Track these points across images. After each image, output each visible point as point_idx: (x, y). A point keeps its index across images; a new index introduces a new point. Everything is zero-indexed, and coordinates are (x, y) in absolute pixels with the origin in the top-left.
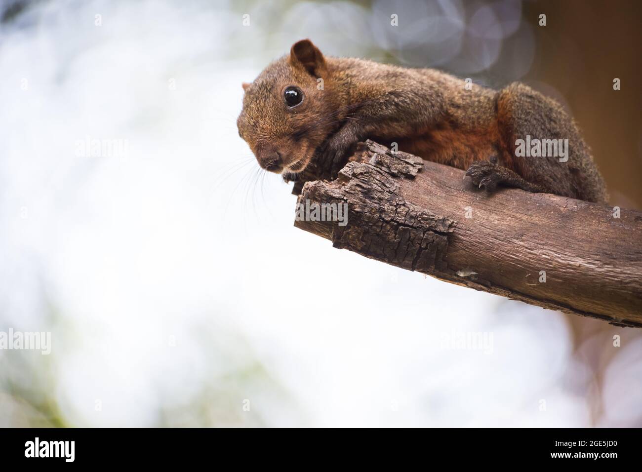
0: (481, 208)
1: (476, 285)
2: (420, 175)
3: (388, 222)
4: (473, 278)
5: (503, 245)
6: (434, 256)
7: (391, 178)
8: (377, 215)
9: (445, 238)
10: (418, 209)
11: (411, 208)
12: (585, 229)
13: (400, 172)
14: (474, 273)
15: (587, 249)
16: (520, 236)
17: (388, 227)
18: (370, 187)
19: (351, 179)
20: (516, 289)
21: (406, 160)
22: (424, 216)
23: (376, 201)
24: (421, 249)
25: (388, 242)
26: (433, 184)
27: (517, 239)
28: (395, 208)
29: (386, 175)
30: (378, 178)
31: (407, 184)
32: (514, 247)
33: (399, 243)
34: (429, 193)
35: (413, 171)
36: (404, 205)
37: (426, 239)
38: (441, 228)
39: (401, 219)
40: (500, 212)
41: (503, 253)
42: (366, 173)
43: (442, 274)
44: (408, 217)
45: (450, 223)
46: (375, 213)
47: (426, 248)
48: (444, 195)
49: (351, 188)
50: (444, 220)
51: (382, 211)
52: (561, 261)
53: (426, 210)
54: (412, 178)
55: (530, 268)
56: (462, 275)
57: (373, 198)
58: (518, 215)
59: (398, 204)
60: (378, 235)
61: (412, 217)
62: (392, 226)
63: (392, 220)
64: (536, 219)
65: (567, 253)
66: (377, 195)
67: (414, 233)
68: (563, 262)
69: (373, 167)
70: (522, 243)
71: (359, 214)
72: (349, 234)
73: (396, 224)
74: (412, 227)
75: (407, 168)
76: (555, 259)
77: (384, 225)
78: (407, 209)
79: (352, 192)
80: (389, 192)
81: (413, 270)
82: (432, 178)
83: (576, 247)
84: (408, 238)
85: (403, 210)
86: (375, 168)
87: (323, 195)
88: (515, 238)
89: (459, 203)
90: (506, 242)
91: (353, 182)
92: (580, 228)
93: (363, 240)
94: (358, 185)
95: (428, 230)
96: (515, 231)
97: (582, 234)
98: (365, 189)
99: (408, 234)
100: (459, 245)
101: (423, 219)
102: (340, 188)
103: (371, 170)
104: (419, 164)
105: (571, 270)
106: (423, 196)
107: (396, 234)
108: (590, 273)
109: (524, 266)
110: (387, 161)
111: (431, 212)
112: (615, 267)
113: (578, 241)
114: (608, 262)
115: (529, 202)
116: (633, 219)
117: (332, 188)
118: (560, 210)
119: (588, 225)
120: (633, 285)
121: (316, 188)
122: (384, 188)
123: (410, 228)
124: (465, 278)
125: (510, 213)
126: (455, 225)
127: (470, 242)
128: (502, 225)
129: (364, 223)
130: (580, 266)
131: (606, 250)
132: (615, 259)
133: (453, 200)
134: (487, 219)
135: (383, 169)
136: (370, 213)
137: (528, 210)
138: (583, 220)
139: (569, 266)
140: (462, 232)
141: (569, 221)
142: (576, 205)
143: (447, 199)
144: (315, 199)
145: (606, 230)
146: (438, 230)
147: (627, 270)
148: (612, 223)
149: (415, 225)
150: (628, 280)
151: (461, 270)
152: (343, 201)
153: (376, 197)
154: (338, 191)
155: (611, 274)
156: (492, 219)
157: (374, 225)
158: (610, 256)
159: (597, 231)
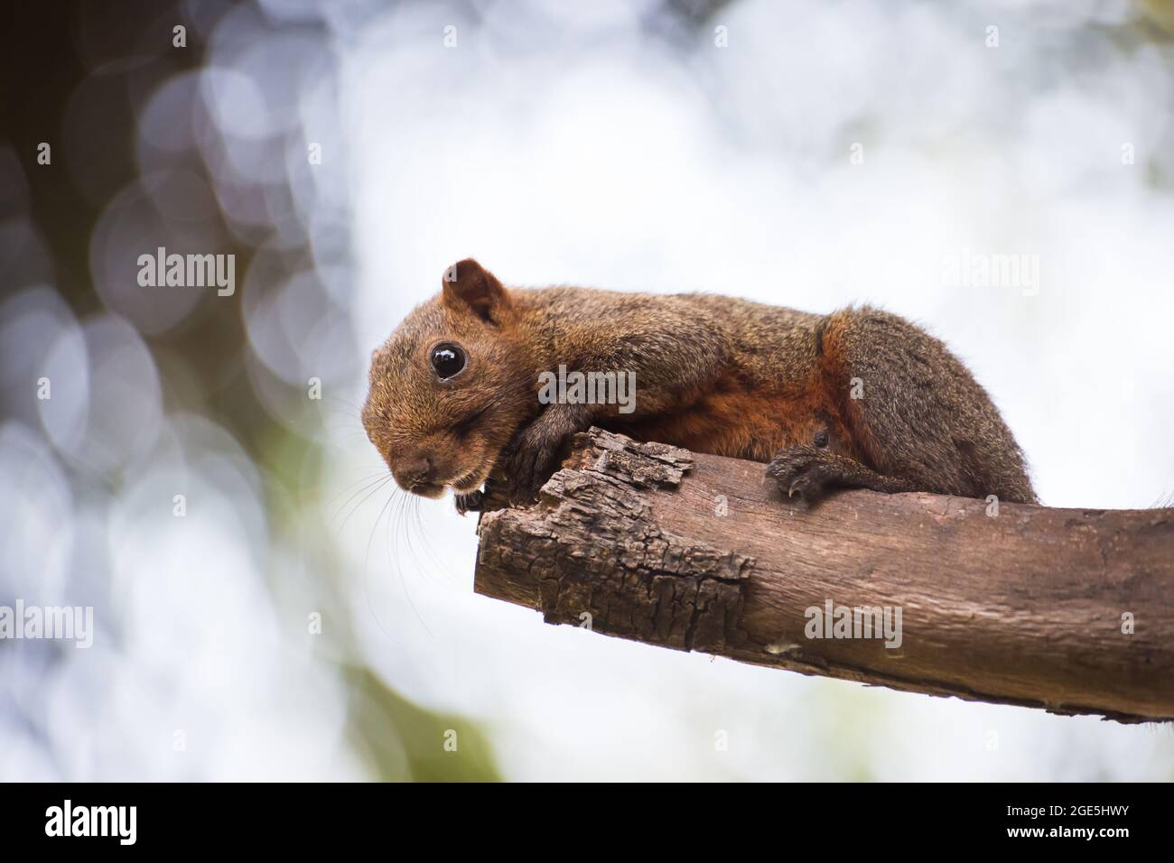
0: (798, 530)
1: (801, 666)
2: (687, 481)
3: (633, 571)
4: (795, 655)
6: (721, 622)
7: (633, 493)
8: (612, 561)
9: (737, 589)
10: (684, 542)
11: (673, 542)
12: (980, 549)
13: (650, 479)
14: (794, 646)
15: (982, 585)
16: (866, 573)
17: (635, 579)
18: (596, 511)
19: (562, 500)
20: (871, 666)
21: (662, 457)
22: (697, 554)
23: (609, 536)
24: (696, 612)
25: (638, 605)
26: (712, 494)
27: (863, 578)
29: (626, 486)
30: (610, 493)
31: (664, 500)
32: (858, 594)
33: (658, 604)
34: (705, 511)
35: (674, 476)
36: (659, 537)
37: (704, 594)
38: (728, 573)
39: (656, 563)
40: (831, 533)
42: (587, 487)
43: (739, 652)
44: (667, 558)
45: (742, 561)
46: (608, 556)
47: (705, 610)
49: (562, 516)
50: (732, 557)
51: (622, 552)
52: (941, 611)
53: (698, 543)
54: (673, 488)
56: (775, 650)
57: (604, 530)
58: (862, 536)
59: (648, 537)
60: (618, 594)
61: (674, 558)
62: (642, 577)
63: (640, 566)
64: (893, 541)
65: (950, 596)
66: (609, 525)
67: (681, 585)
68: (945, 612)
69: (600, 476)
70: (871, 586)
71: (580, 562)
72: (566, 597)
73: (647, 572)
74: (676, 574)
75: (663, 470)
76: (930, 608)
77: (627, 576)
78: (665, 544)
79: (566, 523)
80: (632, 517)
81: (688, 651)
82: (710, 484)
83: (965, 583)
84: (671, 594)
85: (659, 546)
86: (605, 477)
87: (514, 534)
88: (858, 578)
89: (759, 524)
90: (844, 586)
91: (566, 505)
92: (970, 549)
93: (593, 606)
94: (574, 510)
95: (706, 577)
96: (859, 565)
97: (974, 560)
98: (588, 515)
99: (671, 588)
100: (764, 598)
101: (695, 559)
102: (543, 519)
103: (596, 482)
104: (685, 462)
105: (960, 626)
106: (693, 518)
107: (649, 590)
108: (993, 627)
110: (625, 462)
111: (709, 545)
112: (1033, 613)
113: (968, 573)
114: (1021, 605)
115: (880, 511)
116: (1063, 523)
117: (529, 520)
118: (934, 520)
119: (984, 542)
120: (1068, 642)
121: (499, 524)
122: (622, 510)
123: (674, 578)
124: (781, 655)
125: (848, 533)
126: (751, 563)
127: (782, 593)
128: (834, 556)
129: (591, 576)
130: (973, 617)
131: (1017, 584)
132: (1030, 598)
133: (747, 521)
134: (809, 549)
135: (620, 476)
136: (600, 557)
137: (879, 525)
138: (977, 534)
139: (955, 619)
140: (765, 575)
141: (950, 539)
142: (964, 508)
143: (737, 520)
144: (501, 542)
145: (1015, 548)
146: (723, 576)
147: (1055, 616)
148: (1026, 534)
149: (681, 570)
150: (1058, 634)
151: (773, 643)
152: (550, 541)
153: (609, 528)
154: (541, 523)
155: (1029, 626)
156: (817, 548)
157: (610, 577)
158: (1024, 594)
159: (999, 551)
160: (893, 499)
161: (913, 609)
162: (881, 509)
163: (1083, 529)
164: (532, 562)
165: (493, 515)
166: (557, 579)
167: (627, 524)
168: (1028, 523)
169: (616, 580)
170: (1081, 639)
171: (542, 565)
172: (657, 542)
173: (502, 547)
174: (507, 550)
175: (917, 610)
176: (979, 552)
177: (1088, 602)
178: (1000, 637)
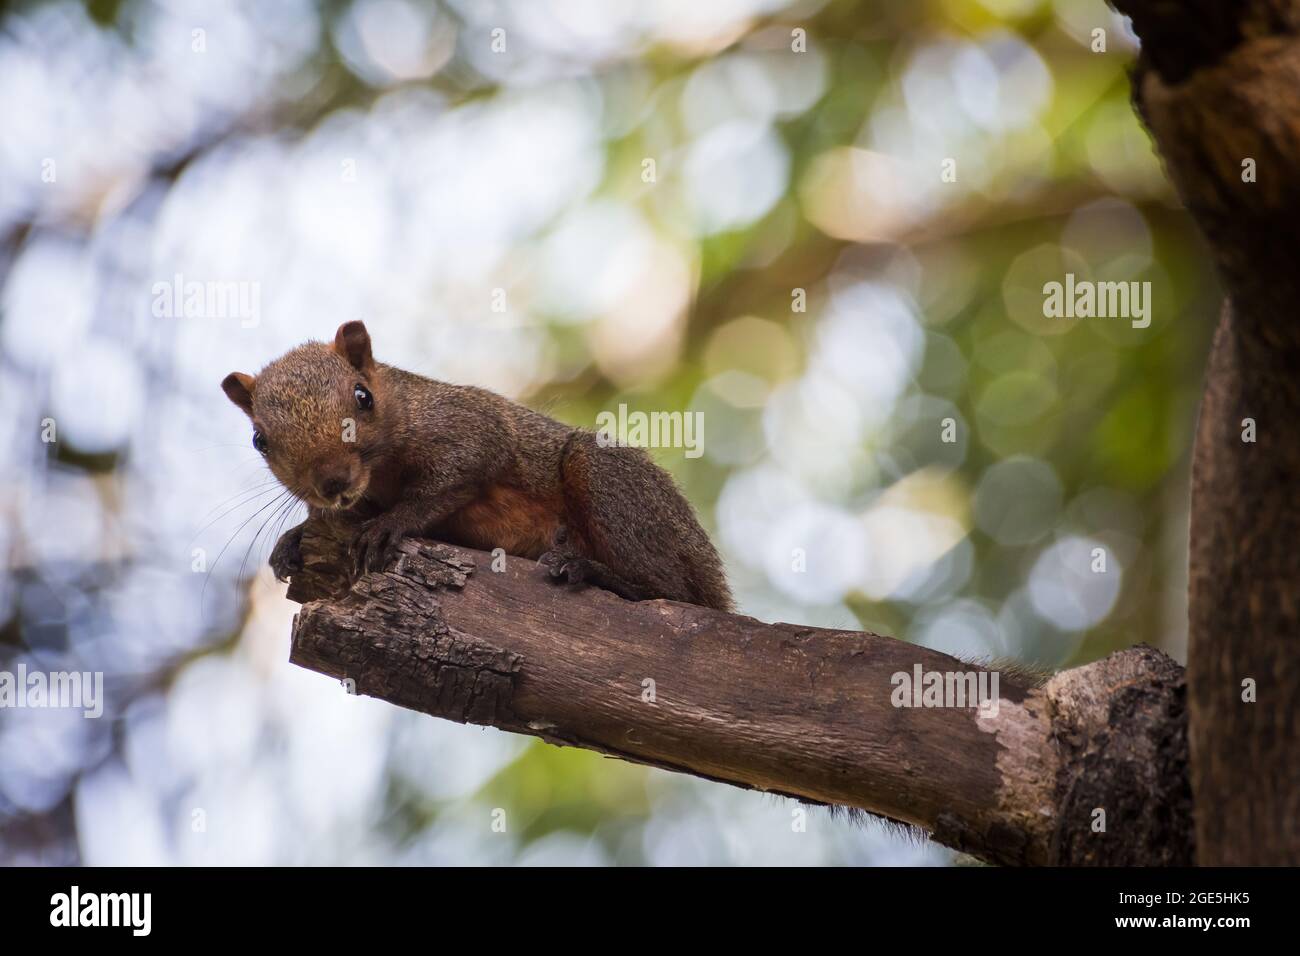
0: (559, 631)
1: (556, 740)
2: (470, 582)
3: (424, 661)
4: (552, 731)
5: (591, 687)
6: (494, 703)
7: (426, 594)
8: (407, 652)
9: (508, 680)
10: (466, 638)
11: (457, 638)
12: (709, 662)
13: (441, 584)
14: (553, 726)
15: (711, 694)
16: (616, 675)
17: (425, 667)
18: (396, 610)
19: (368, 599)
20: (614, 745)
21: (449, 562)
22: (478, 649)
23: (406, 631)
24: (474, 696)
25: (427, 687)
26: (489, 594)
27: (612, 679)
28: (433, 640)
29: (420, 588)
30: (408, 595)
31: (451, 599)
32: (608, 691)
33: (442, 689)
34: (483, 609)
35: (459, 578)
36: (447, 634)
37: (481, 682)
38: (502, 667)
39: (443, 655)
40: (587, 636)
41: (593, 699)
42: (390, 589)
43: (508, 726)
44: (453, 652)
45: (514, 658)
46: (405, 648)
47: (481, 694)
48: (505, 611)
49: (368, 613)
50: (506, 654)
51: (416, 645)
52: (676, 712)
53: (479, 640)
54: (458, 589)
55: (632, 721)
56: (535, 727)
57: (402, 627)
58: (613, 642)
59: (437, 634)
60: (411, 677)
61: (458, 652)
62: (431, 665)
63: (430, 657)
64: (638, 648)
65: (684, 701)
66: (406, 622)
67: (462, 674)
68: (679, 713)
69: (400, 578)
70: (618, 685)
71: (381, 651)
72: (368, 677)
73: (436, 662)
74: (459, 665)
75: (451, 574)
76: (667, 709)
77: (419, 664)
78: (451, 640)
79: (371, 619)
80: (425, 616)
81: (465, 723)
82: (488, 586)
83: (697, 691)
84: (454, 680)
85: (446, 641)
86: (403, 579)
87: (328, 626)
88: (608, 678)
89: (528, 623)
90: (596, 683)
91: (370, 605)
92: (702, 661)
93: (389, 685)
94: (378, 608)
95: (483, 668)
96: (610, 667)
97: (705, 671)
98: (389, 613)
99: (454, 676)
100: (530, 687)
101: (475, 653)
102: (352, 614)
103: (397, 584)
104: (468, 565)
105: (691, 726)
106: (474, 616)
107: (436, 675)
108: (718, 730)
109: (624, 718)
110: (420, 567)
111: (487, 641)
112: (752, 723)
113: (700, 683)
114: (743, 715)
115: (628, 620)
116: (778, 645)
117: (340, 614)
118: (673, 632)
119: (714, 656)
120: (779, 748)
121: (317, 617)
122: (417, 610)
123: (457, 668)
124: (540, 730)
125: (600, 638)
126: (521, 661)
127: (545, 684)
128: (590, 658)
129: (389, 663)
130: (702, 720)
131: (739, 696)
132: (751, 710)
133: (518, 620)
134: (569, 649)
135: (415, 578)
136: (398, 648)
137: (627, 633)
138: (706, 648)
139: (686, 720)
140: (532, 668)
141: (685, 651)
142: (696, 622)
143: (509, 619)
144: (316, 632)
145: (739, 665)
146: (498, 669)
147: (771, 727)
148: (748, 653)
149: (463, 662)
150: (772, 742)
151: (534, 721)
152: (357, 634)
153: (405, 624)
154: (350, 618)
155: (748, 732)
156: (576, 649)
157: (404, 664)
158: (745, 706)
159: (725, 666)
160: (638, 608)
161: (652, 707)
162: (629, 617)
163: (796, 651)
164: (341, 649)
165: (312, 606)
166: (361, 663)
167: (422, 622)
168: (749, 642)
169: (410, 667)
170: (791, 748)
171: (348, 651)
172: (444, 638)
173: (318, 636)
174: (322, 638)
175: (655, 709)
176: (709, 665)
177: (797, 718)
178: (724, 738)
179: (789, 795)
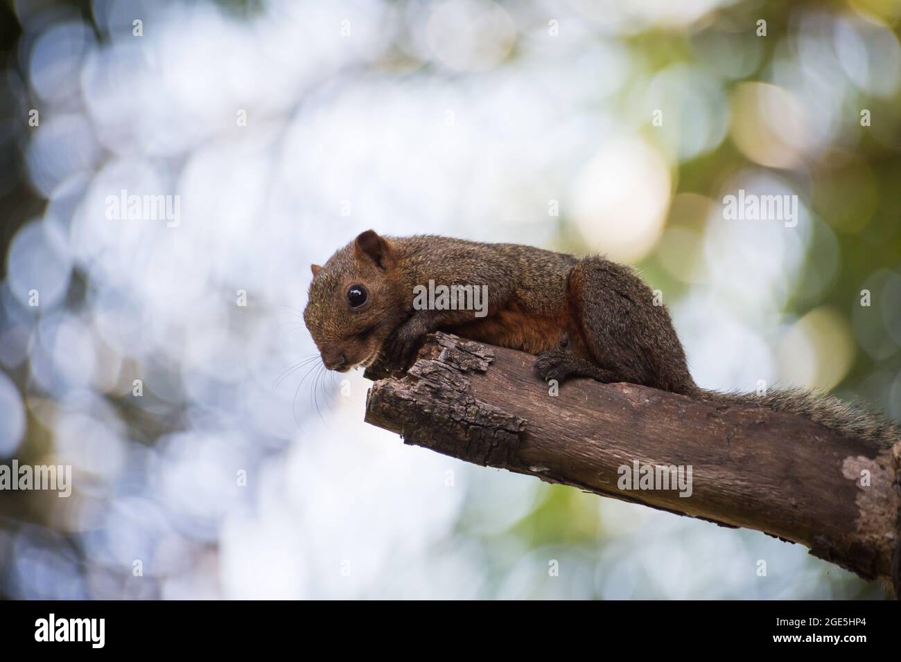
1: (549, 479)
2: (491, 368)
3: (457, 422)
4: (546, 473)
5: (575, 443)
6: (506, 453)
7: (460, 376)
8: (446, 416)
9: (517, 437)
10: (488, 407)
11: (481, 407)
12: (657, 427)
13: (471, 369)
14: (547, 469)
15: (658, 449)
16: (591, 435)
17: (459, 427)
18: (439, 386)
19: (420, 379)
20: (589, 484)
21: (477, 354)
22: (495, 415)
23: (446, 401)
24: (492, 447)
25: (460, 441)
26: (504, 377)
27: (589, 437)
28: (464, 408)
29: (456, 372)
30: (447, 376)
31: (477, 379)
32: (586, 446)
33: (470, 442)
34: (500, 387)
35: (484, 365)
36: (474, 404)
37: (497, 438)
38: (512, 427)
39: (471, 419)
40: (572, 407)
41: (575, 451)
42: (434, 372)
43: (516, 469)
44: (478, 416)
45: (520, 422)
46: (445, 413)
47: (498, 445)
48: (515, 389)
49: (419, 389)
50: (515, 419)
51: (453, 411)
53: (497, 408)
54: (482, 373)
55: (602, 467)
56: (535, 470)
57: (443, 398)
58: (590, 411)
59: (467, 404)
60: (449, 434)
61: (482, 416)
62: (462, 426)
63: (462, 420)
64: (607, 416)
65: (638, 454)
66: (446, 395)
67: (485, 432)
69: (442, 364)
70: (593, 442)
71: (428, 415)
72: (419, 433)
73: (466, 423)
74: (483, 426)
75: (478, 362)
77: (454, 425)
78: (477, 408)
79: (422, 393)
80: (459, 391)
81: (485, 466)
82: (503, 371)
83: (648, 447)
84: (479, 436)
85: (473, 409)
86: (445, 365)
87: (391, 397)
88: (586, 437)
89: (531, 397)
90: (578, 440)
91: (421, 383)
92: (652, 426)
93: (434, 438)
94: (426, 385)
95: (499, 428)
96: (587, 429)
97: (654, 433)
98: (434, 389)
99: (479, 433)
100: (531, 442)
101: (494, 418)
102: (408, 389)
103: (440, 369)
106: (494, 392)
107: (466, 433)
109: (596, 464)
110: (456, 357)
111: (502, 409)
113: (650, 441)
115: (601, 397)
116: (705, 416)
117: (399, 387)
118: (632, 406)
119: (660, 423)
120: (705, 488)
121: (384, 390)
122: (454, 386)
123: (481, 428)
124: (538, 472)
125: (580, 408)
126: (526, 423)
127: (542, 440)
128: (573, 422)
129: (434, 423)
131: (677, 451)
133: (524, 394)
134: (559, 416)
135: (453, 365)
136: (440, 413)
137: (599, 405)
138: (655, 417)
140: (533, 429)
141: (640, 418)
142: (648, 398)
143: (518, 394)
144: (383, 401)
145: (677, 429)
146: (509, 429)
147: (699, 473)
148: (684, 421)
149: (485, 424)
150: (699, 483)
151: (534, 465)
152: (412, 403)
153: (445, 397)
154: (407, 391)
156: (564, 416)
158: (681, 458)
159: (669, 429)
160: (608, 388)
161: (617, 458)
162: (601, 394)
163: (717, 420)
164: (400, 413)
165: (381, 383)
166: (414, 423)
167: (457, 395)
168: (684, 413)
169: (448, 426)
170: (712, 488)
171: (406, 415)
172: (472, 407)
173: (384, 404)
174: (387, 405)
175: (620, 459)
176: (657, 429)
177: (718, 467)
179: (711, 521)
